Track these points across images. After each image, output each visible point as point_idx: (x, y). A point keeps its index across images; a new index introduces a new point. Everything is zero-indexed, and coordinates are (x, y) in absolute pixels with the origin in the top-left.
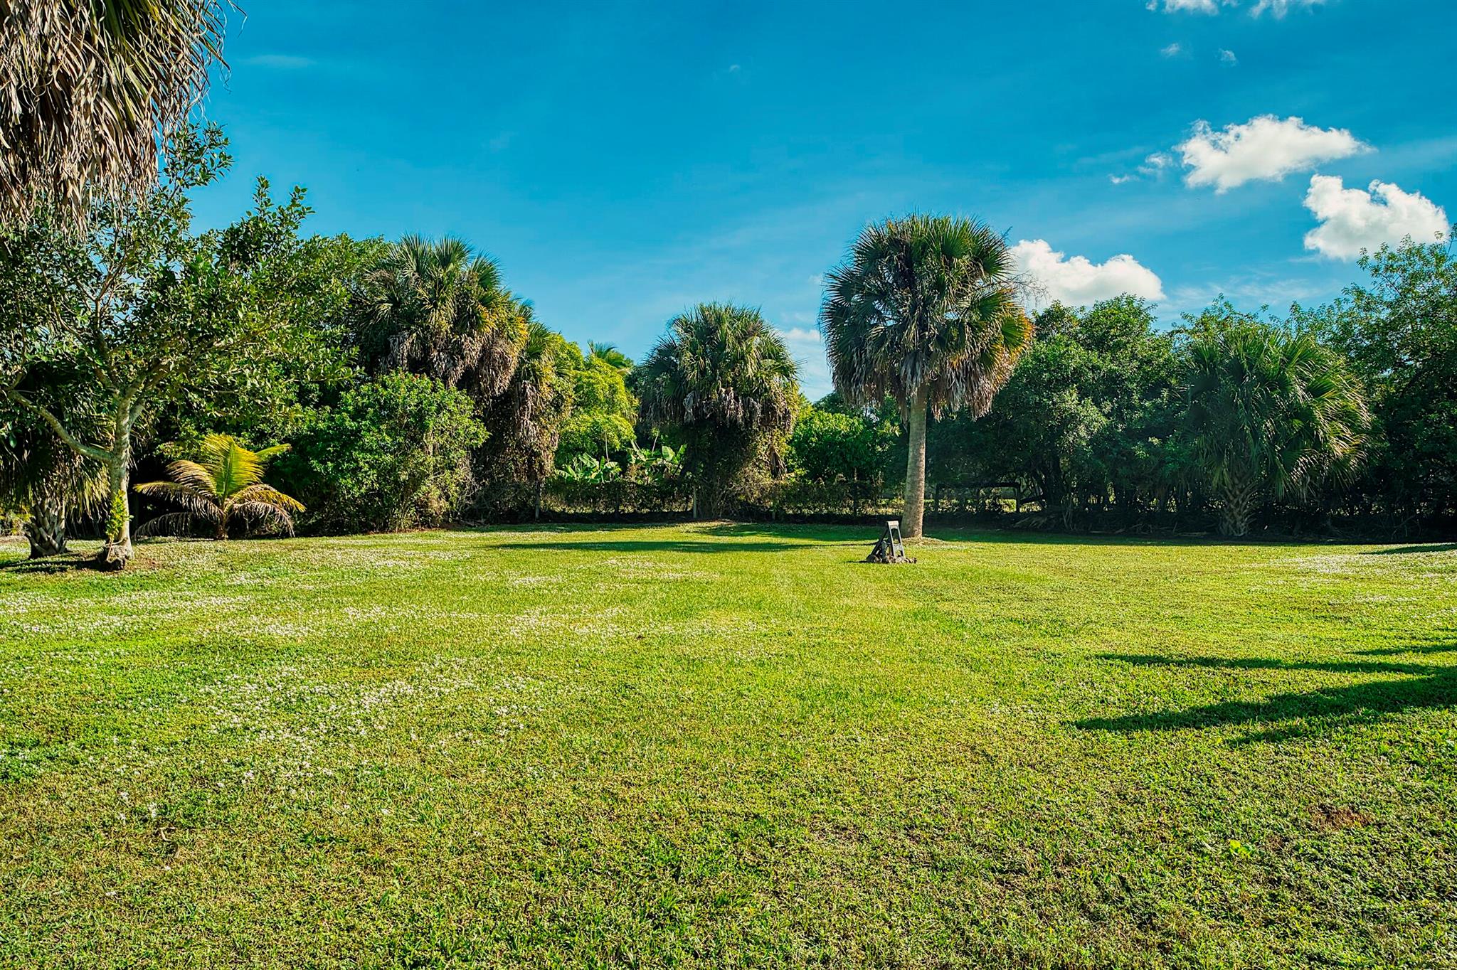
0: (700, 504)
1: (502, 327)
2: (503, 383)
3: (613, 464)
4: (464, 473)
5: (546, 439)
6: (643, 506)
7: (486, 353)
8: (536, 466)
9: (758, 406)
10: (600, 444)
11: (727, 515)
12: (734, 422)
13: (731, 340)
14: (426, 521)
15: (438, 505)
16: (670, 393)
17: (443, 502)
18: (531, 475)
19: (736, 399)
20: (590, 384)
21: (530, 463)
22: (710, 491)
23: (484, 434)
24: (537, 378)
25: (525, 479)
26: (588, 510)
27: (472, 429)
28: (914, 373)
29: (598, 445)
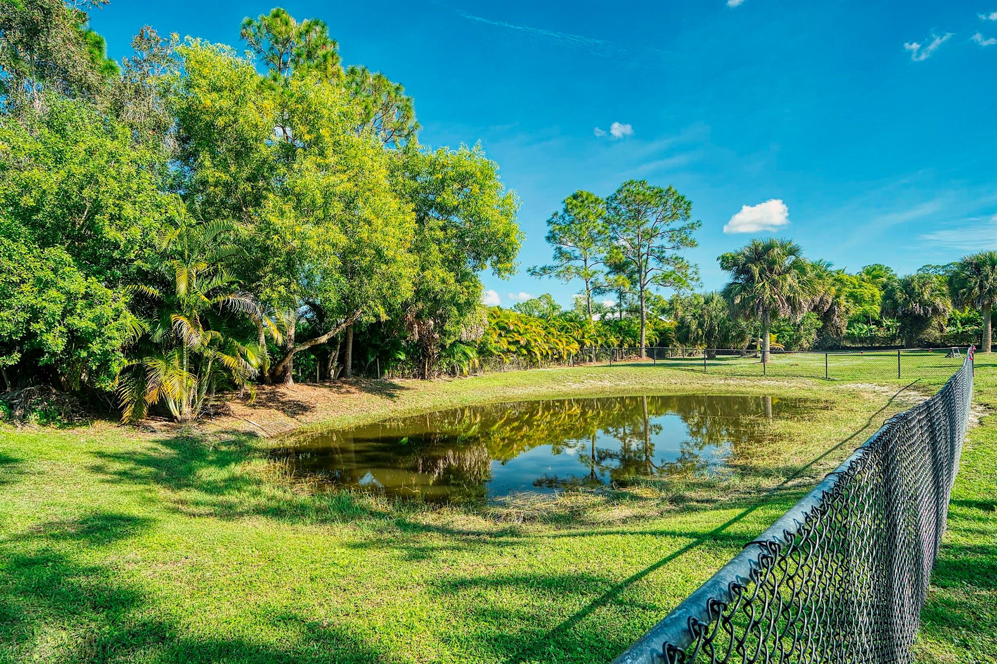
0: (907, 342)
1: (826, 291)
2: (826, 308)
3: (874, 326)
4: (814, 336)
5: (843, 323)
6: (883, 344)
7: (821, 300)
8: (839, 332)
9: (930, 309)
10: (867, 317)
11: (919, 346)
12: (919, 315)
13: (917, 287)
14: (802, 350)
15: (806, 345)
16: (892, 307)
17: (808, 344)
18: (838, 335)
19: (920, 307)
20: (861, 295)
21: (837, 331)
22: (911, 338)
23: (821, 324)
24: (839, 305)
25: (835, 336)
26: (860, 345)
27: (818, 323)
28: (979, 302)
29: (867, 319)
